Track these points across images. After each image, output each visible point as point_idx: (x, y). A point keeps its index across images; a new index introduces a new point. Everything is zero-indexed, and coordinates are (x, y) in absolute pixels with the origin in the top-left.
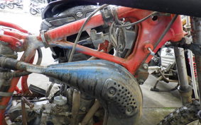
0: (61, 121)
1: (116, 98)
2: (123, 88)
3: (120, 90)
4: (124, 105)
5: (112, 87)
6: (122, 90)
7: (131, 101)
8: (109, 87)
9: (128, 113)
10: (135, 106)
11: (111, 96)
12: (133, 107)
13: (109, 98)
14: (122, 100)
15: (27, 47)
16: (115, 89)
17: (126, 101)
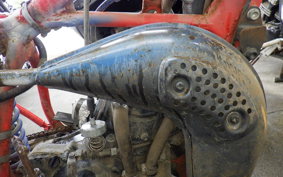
0: (109, 166)
1: (194, 98)
2: (205, 71)
3: (199, 79)
4: (216, 111)
5: (178, 76)
6: (205, 77)
7: (234, 98)
8: (170, 75)
9: (233, 128)
10: (246, 108)
11: (180, 96)
12: (241, 112)
13: (177, 102)
14: (209, 101)
15: (7, 43)
16: (186, 79)
17: (221, 101)
